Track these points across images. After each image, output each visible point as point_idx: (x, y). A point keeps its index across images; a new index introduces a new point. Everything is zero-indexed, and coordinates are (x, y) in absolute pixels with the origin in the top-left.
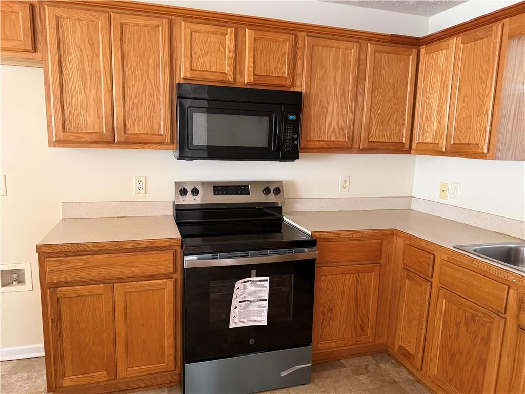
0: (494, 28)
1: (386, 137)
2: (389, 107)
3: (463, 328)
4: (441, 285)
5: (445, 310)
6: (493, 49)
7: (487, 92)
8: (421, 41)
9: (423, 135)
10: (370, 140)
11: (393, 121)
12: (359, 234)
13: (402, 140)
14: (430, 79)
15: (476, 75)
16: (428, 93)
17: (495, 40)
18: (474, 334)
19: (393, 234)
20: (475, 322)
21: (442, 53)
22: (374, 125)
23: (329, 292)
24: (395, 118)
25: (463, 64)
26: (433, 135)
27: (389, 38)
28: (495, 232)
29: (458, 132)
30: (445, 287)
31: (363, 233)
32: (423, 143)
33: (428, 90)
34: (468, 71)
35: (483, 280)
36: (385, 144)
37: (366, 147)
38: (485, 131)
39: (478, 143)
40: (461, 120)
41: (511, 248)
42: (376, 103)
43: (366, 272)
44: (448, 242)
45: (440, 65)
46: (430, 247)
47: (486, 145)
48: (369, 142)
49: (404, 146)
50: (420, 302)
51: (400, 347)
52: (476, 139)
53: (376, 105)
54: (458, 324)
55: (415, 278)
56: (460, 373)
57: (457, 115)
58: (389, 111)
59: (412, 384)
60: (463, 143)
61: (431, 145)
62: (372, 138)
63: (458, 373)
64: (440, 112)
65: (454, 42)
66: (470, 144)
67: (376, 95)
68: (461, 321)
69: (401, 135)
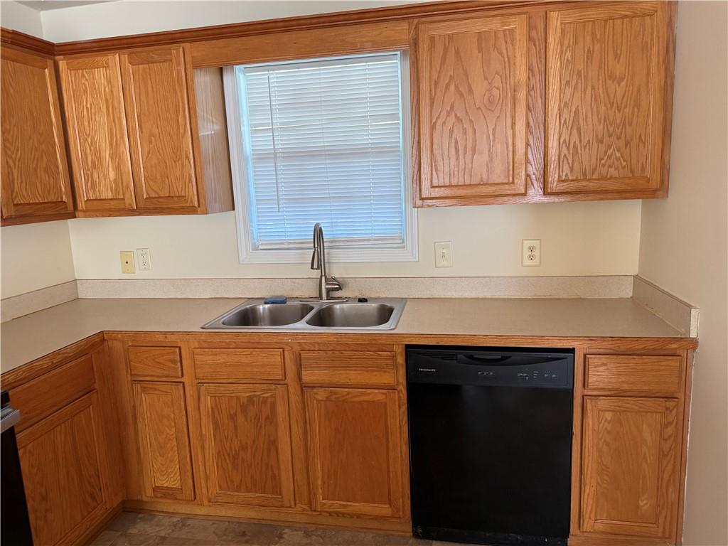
0: (174, 52)
1: (38, 196)
2: (32, 149)
3: (240, 419)
4: (198, 381)
5: (212, 408)
6: (178, 79)
7: (182, 131)
8: (56, 48)
9: (94, 187)
10: (15, 202)
11: (42, 170)
12: (60, 356)
13: (62, 198)
14: (87, 108)
15: (160, 109)
16: (87, 128)
17: (177, 66)
18: (255, 419)
19: (104, 340)
20: (253, 405)
21: (99, 72)
22: (16, 177)
23: (35, 471)
24: (45, 166)
25: (137, 91)
26: (111, 188)
27: (10, 36)
28: (212, 298)
29: (151, 183)
30: (207, 381)
31: (65, 353)
32: (96, 200)
33: (86, 123)
34: (148, 103)
35: (254, 353)
36: (40, 206)
37: (13, 214)
38: (190, 180)
39: (183, 194)
40: (151, 166)
41: (247, 309)
42: (11, 140)
43: (80, 412)
44: (193, 323)
45: (99, 88)
46: (172, 338)
47: (196, 197)
48: (15, 205)
49: (66, 207)
50: (172, 416)
51: (155, 489)
52: (180, 190)
53: (11, 144)
54: (233, 417)
55: (156, 387)
56: (248, 471)
57: (145, 157)
58: (33, 154)
59: (184, 525)
60: (162, 196)
61: (112, 203)
62: (17, 199)
63: (247, 471)
64: (115, 155)
65: (114, 59)
66: (172, 197)
67: (8, 127)
68: (236, 411)
69: (59, 190)
